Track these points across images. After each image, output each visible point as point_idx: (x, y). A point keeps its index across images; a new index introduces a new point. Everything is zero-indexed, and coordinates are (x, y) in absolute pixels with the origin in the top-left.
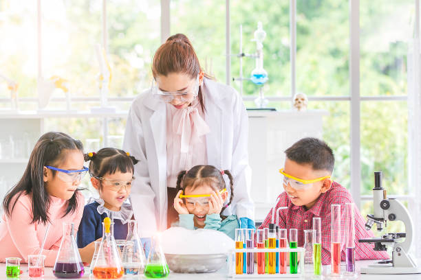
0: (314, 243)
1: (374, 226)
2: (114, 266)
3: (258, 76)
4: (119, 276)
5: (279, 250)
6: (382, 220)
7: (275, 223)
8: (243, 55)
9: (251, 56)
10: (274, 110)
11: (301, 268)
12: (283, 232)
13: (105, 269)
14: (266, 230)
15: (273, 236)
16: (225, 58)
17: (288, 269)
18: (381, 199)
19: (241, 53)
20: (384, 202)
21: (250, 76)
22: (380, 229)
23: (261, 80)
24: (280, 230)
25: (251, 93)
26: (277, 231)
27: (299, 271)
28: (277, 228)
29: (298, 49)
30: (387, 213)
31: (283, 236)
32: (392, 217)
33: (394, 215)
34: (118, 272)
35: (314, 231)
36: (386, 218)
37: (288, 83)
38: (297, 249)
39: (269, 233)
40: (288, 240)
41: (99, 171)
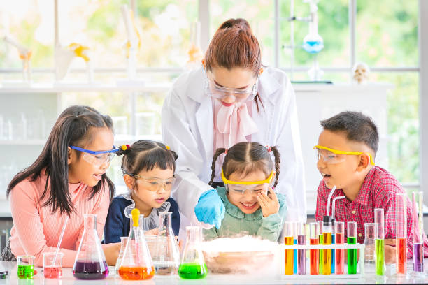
0: (376, 239)
2: (143, 266)
3: (312, 44)
4: (149, 277)
5: (336, 246)
7: (331, 214)
8: (294, 18)
9: (303, 20)
10: (330, 83)
11: (361, 266)
12: (340, 225)
13: (132, 269)
14: (320, 224)
16: (273, 22)
17: (346, 268)
19: (292, 16)
21: (302, 43)
23: (316, 48)
25: (304, 62)
26: (333, 224)
27: (358, 271)
28: (333, 220)
29: (358, 10)
31: (340, 230)
34: (148, 272)
35: (376, 225)
37: (347, 51)
38: (356, 246)
39: (324, 227)
40: (346, 236)
41: (134, 168)
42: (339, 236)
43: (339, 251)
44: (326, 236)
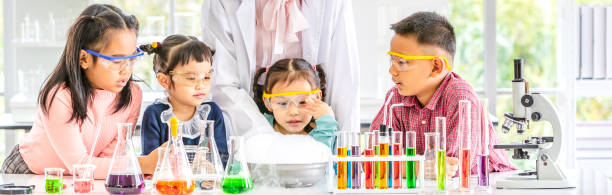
0: (437, 150)
1: (514, 128)
5: (393, 158)
6: (523, 119)
11: (421, 181)
12: (397, 135)
14: (376, 134)
15: (385, 140)
17: (404, 183)
18: (523, 93)
20: (526, 97)
22: (520, 132)
24: (394, 133)
26: (390, 134)
27: (418, 185)
28: (390, 130)
30: (530, 111)
31: (397, 140)
32: (536, 116)
33: (539, 114)
35: (437, 134)
36: (529, 117)
38: (416, 158)
39: (380, 137)
40: (404, 146)
41: (167, 64)
42: (397, 147)
43: (397, 163)
44: (382, 146)
